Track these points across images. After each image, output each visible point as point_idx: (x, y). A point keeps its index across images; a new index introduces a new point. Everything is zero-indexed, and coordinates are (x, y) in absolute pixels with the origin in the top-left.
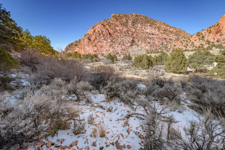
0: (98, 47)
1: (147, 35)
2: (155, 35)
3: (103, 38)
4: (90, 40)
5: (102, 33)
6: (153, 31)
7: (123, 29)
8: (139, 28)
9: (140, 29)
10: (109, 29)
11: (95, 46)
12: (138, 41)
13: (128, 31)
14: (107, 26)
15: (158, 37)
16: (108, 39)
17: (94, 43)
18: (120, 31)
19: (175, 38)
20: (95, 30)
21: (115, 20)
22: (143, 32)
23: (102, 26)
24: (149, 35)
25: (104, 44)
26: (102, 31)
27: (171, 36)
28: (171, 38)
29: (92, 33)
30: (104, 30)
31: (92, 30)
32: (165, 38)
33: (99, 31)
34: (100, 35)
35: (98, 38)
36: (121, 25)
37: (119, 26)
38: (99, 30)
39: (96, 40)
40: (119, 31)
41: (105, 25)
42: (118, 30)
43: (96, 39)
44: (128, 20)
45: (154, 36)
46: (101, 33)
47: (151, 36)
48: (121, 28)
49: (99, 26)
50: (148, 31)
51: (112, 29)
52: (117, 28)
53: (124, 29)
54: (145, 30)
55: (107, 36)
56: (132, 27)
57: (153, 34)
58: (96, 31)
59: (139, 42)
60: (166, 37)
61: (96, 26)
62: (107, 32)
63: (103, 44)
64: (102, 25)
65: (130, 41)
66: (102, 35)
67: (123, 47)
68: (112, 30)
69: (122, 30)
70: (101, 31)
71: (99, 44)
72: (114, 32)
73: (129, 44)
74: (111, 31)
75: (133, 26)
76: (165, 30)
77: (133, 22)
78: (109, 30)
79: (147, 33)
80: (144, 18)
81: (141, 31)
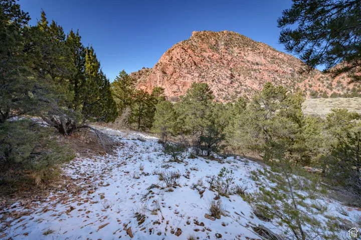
0: (179, 84)
1: (249, 65)
2: (261, 65)
3: (186, 71)
4: (164, 73)
5: (183, 62)
6: (258, 59)
7: (213, 55)
8: (236, 55)
9: (238, 55)
10: (193, 55)
11: (175, 83)
12: (239, 76)
13: (222, 59)
14: (189, 50)
15: (267, 68)
16: (193, 72)
17: (172, 79)
18: (210, 58)
19: (291, 70)
20: (172, 57)
21: (200, 41)
22: (243, 60)
23: (182, 50)
24: (253, 65)
25: (189, 81)
26: (183, 59)
27: (284, 67)
28: (286, 70)
29: (168, 63)
30: (187, 57)
31: (167, 56)
32: (276, 69)
33: (178, 59)
34: (180, 65)
35: (177, 70)
36: (210, 50)
37: (207, 50)
38: (179, 57)
39: (174, 74)
40: (208, 59)
41: (186, 49)
42: (206, 57)
43: (175, 72)
44: (218, 40)
45: (260, 67)
46: (181, 61)
47: (255, 67)
48: (211, 54)
49: (178, 50)
50: (250, 58)
51: (198, 56)
52: (204, 54)
54: (245, 57)
55: (191, 67)
56: (226, 53)
57: (257, 64)
58: (174, 59)
59: (241, 77)
60: (278, 68)
61: (174, 51)
62: (191, 60)
63: (186, 81)
64: (183, 48)
65: (228, 75)
66: (184, 66)
67: (220, 86)
68: (197, 57)
69: (212, 58)
70: (181, 59)
71: (181, 80)
72: (201, 60)
73: (228, 81)
74: (197, 60)
75: (227, 51)
76: (273, 58)
77: (226, 45)
78: (194, 57)
79: (248, 62)
80: (240, 38)
81: (240, 60)
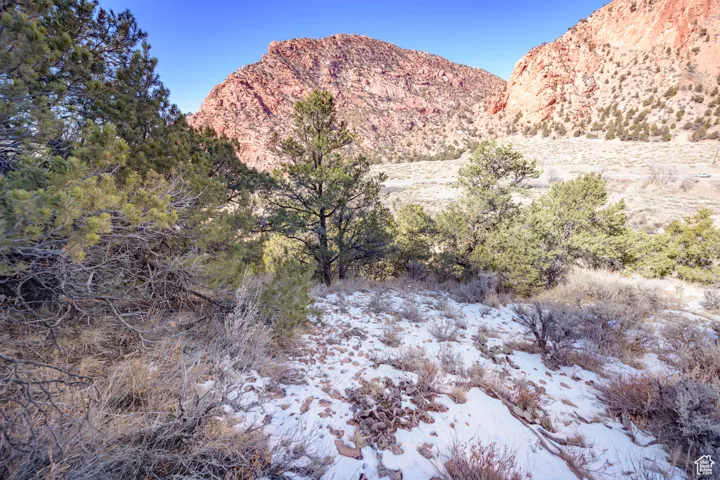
1: (372, 103)
2: (396, 101)
3: (246, 125)
5: (242, 108)
6: (391, 90)
7: (301, 91)
8: (349, 84)
9: (354, 85)
10: (262, 95)
14: (255, 85)
15: (403, 106)
16: (260, 125)
18: (296, 97)
19: (451, 106)
20: (222, 101)
21: (279, 64)
22: (362, 94)
23: (241, 87)
24: (379, 102)
25: (251, 142)
26: (242, 104)
27: (439, 100)
28: (439, 107)
29: (214, 111)
30: (249, 99)
31: (212, 100)
32: (421, 107)
33: (232, 104)
34: (237, 114)
35: (231, 124)
36: (297, 81)
37: (291, 81)
38: (234, 100)
39: (226, 130)
40: (292, 99)
41: (249, 82)
42: (290, 95)
43: (228, 128)
44: (320, 57)
45: (392, 104)
46: (239, 107)
47: (382, 106)
48: (298, 88)
49: (233, 87)
50: (376, 89)
51: (273, 94)
52: (286, 90)
53: (304, 92)
54: (367, 88)
55: (257, 116)
56: (330, 83)
57: (389, 100)
58: (226, 104)
60: (426, 105)
61: (224, 89)
62: (258, 104)
63: (247, 141)
64: (242, 83)
66: (243, 116)
68: (271, 98)
69: (299, 96)
70: (238, 104)
72: (278, 102)
74: (269, 101)
75: (332, 80)
76: (428, 84)
77: (335, 65)
78: (264, 99)
79: (372, 95)
80: (368, 49)
81: (357, 93)
